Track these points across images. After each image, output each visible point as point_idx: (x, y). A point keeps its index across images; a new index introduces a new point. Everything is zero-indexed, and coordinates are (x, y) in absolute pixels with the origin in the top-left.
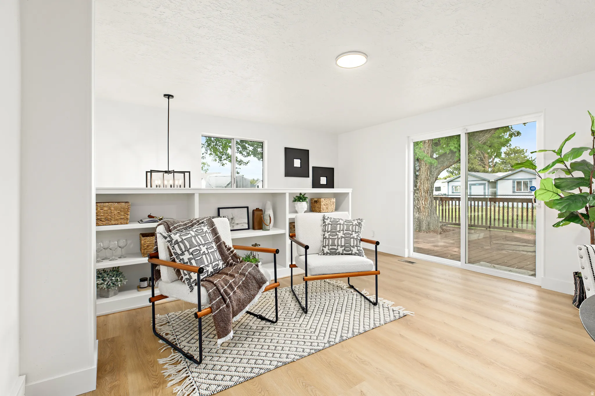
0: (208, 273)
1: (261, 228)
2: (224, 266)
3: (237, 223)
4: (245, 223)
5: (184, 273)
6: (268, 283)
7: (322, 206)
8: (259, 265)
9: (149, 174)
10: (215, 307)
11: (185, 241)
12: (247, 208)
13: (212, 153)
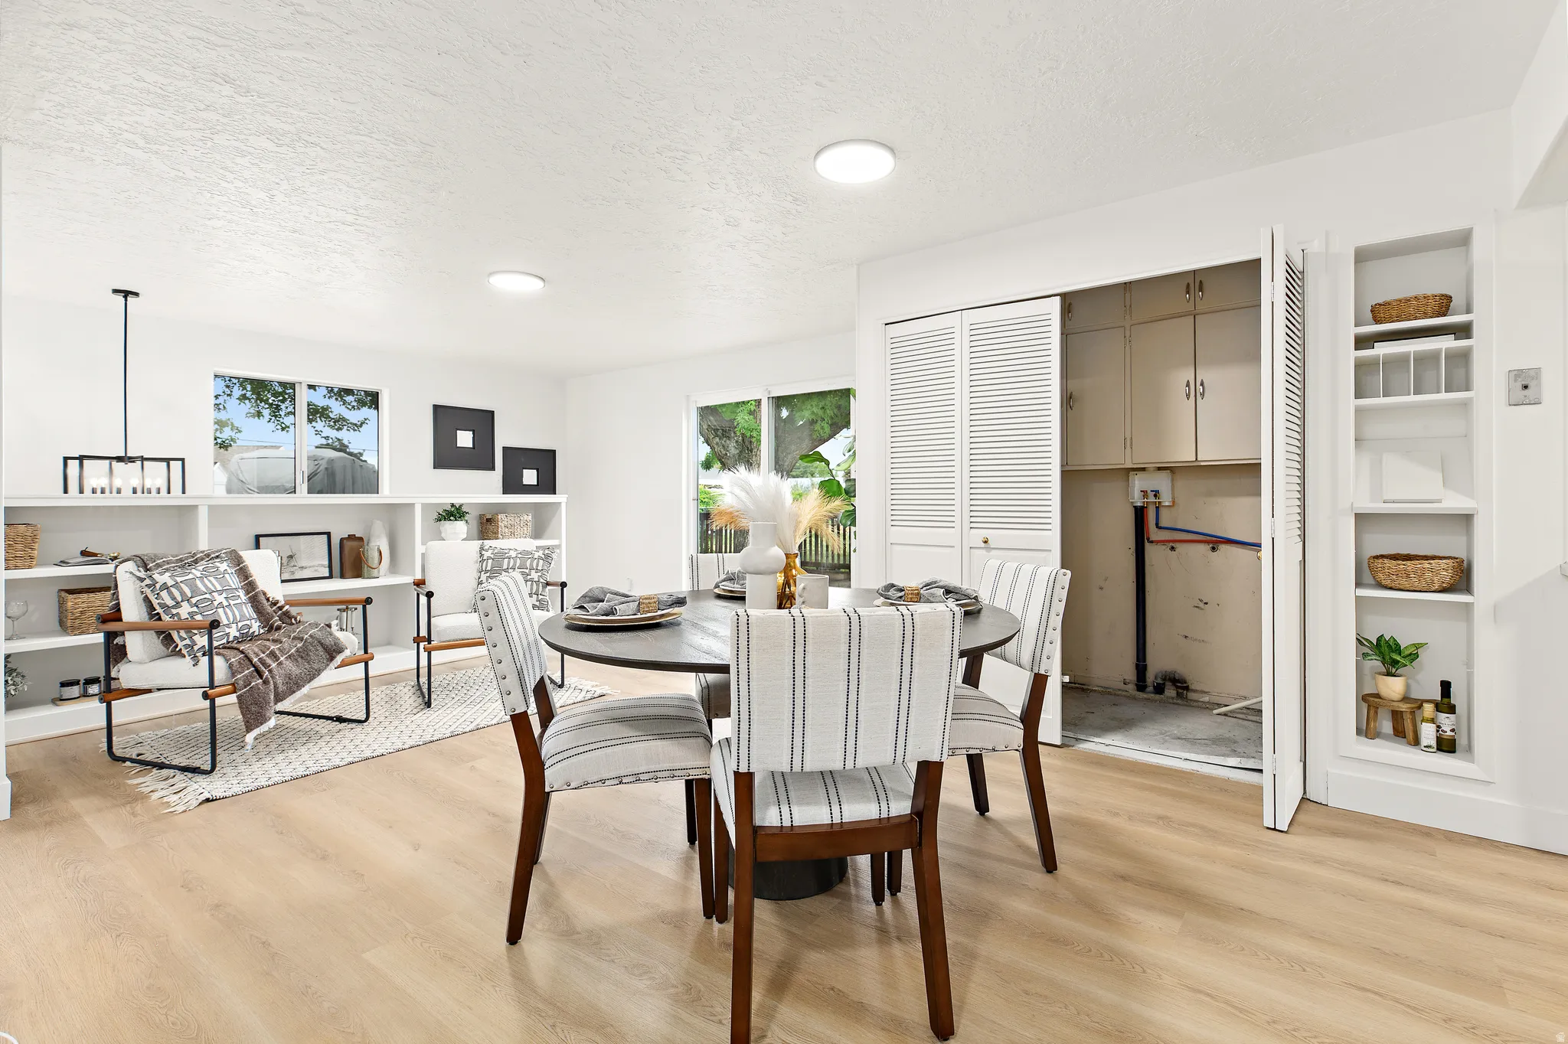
0: (228, 638)
1: (358, 574)
2: (262, 631)
3: (300, 565)
4: (323, 566)
5: (180, 637)
6: (347, 653)
7: (500, 529)
8: (332, 626)
10: (241, 683)
11: (182, 585)
12: (328, 534)
13: (249, 394)
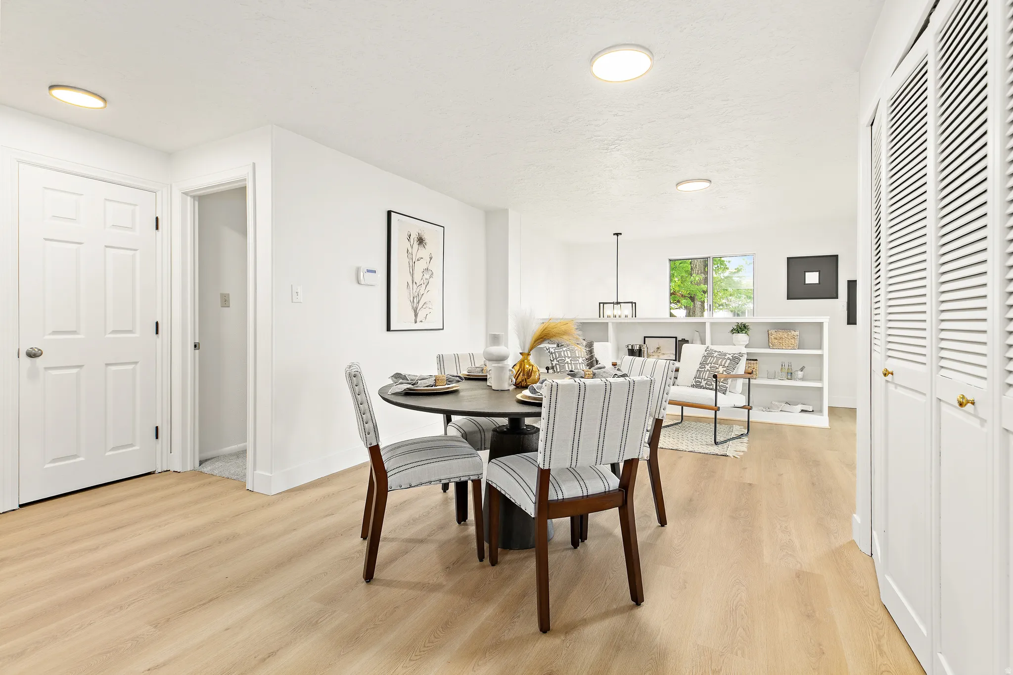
3: (663, 352)
7: (771, 340)
9: (602, 305)
12: (676, 338)
